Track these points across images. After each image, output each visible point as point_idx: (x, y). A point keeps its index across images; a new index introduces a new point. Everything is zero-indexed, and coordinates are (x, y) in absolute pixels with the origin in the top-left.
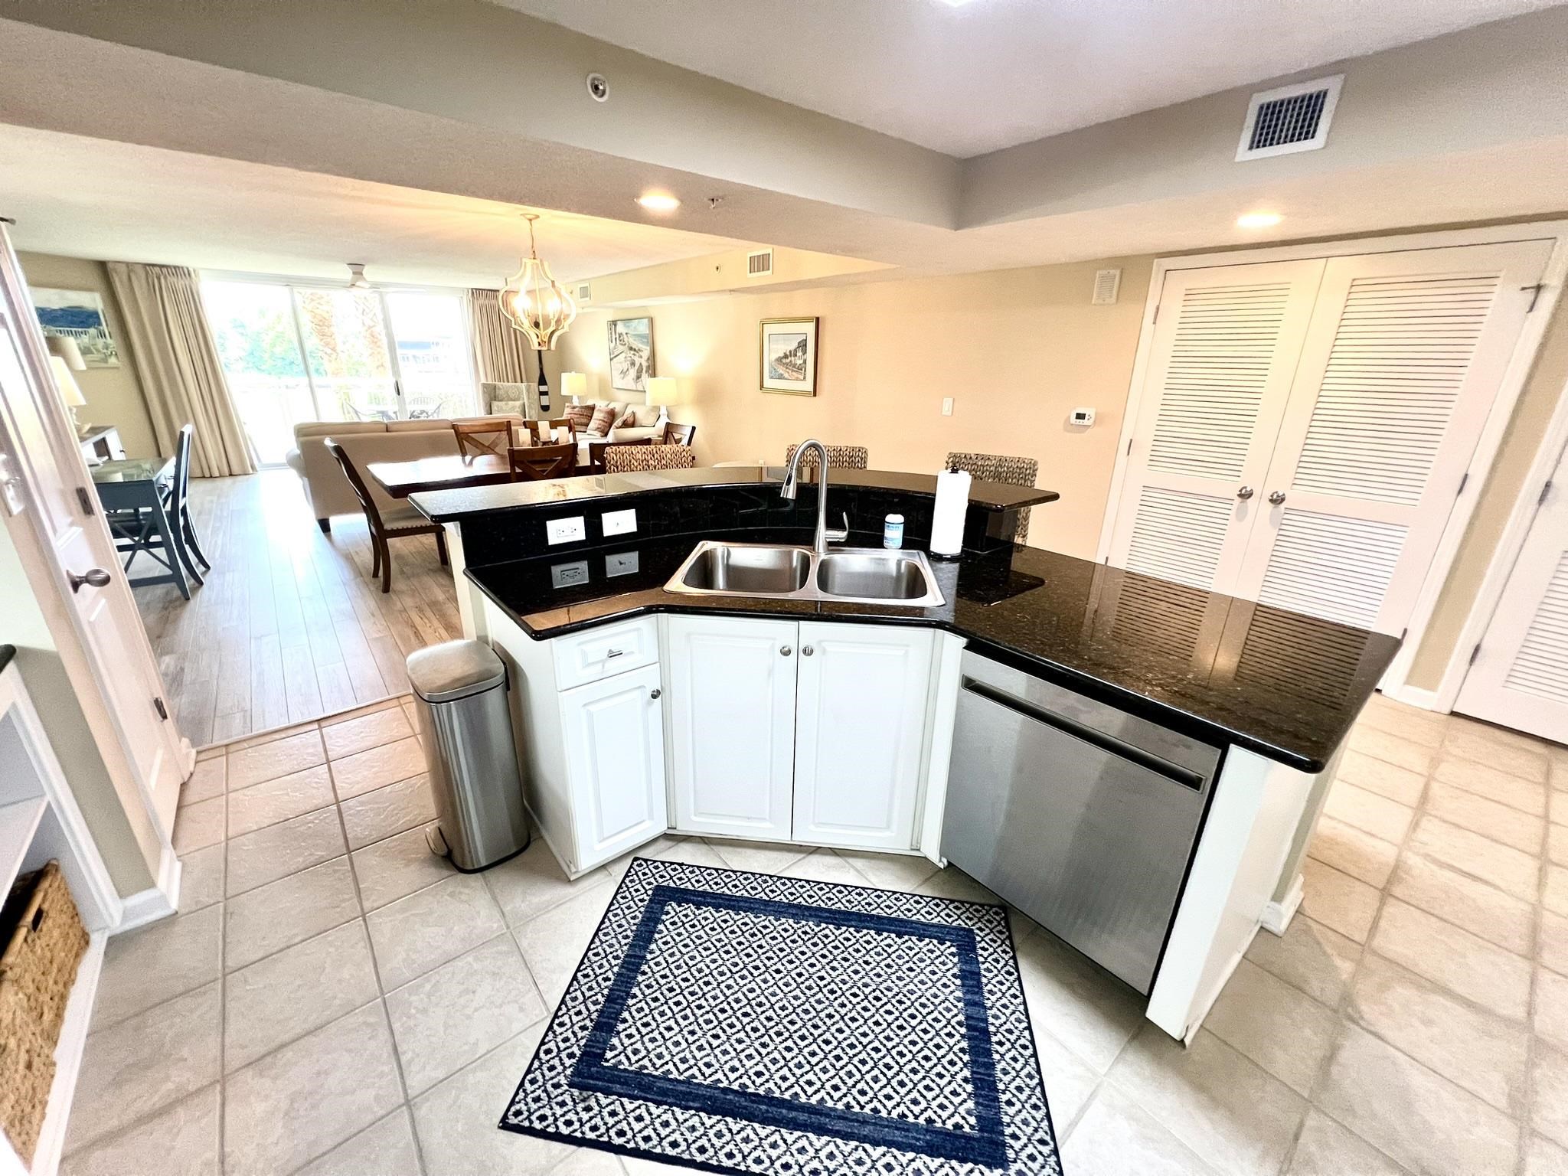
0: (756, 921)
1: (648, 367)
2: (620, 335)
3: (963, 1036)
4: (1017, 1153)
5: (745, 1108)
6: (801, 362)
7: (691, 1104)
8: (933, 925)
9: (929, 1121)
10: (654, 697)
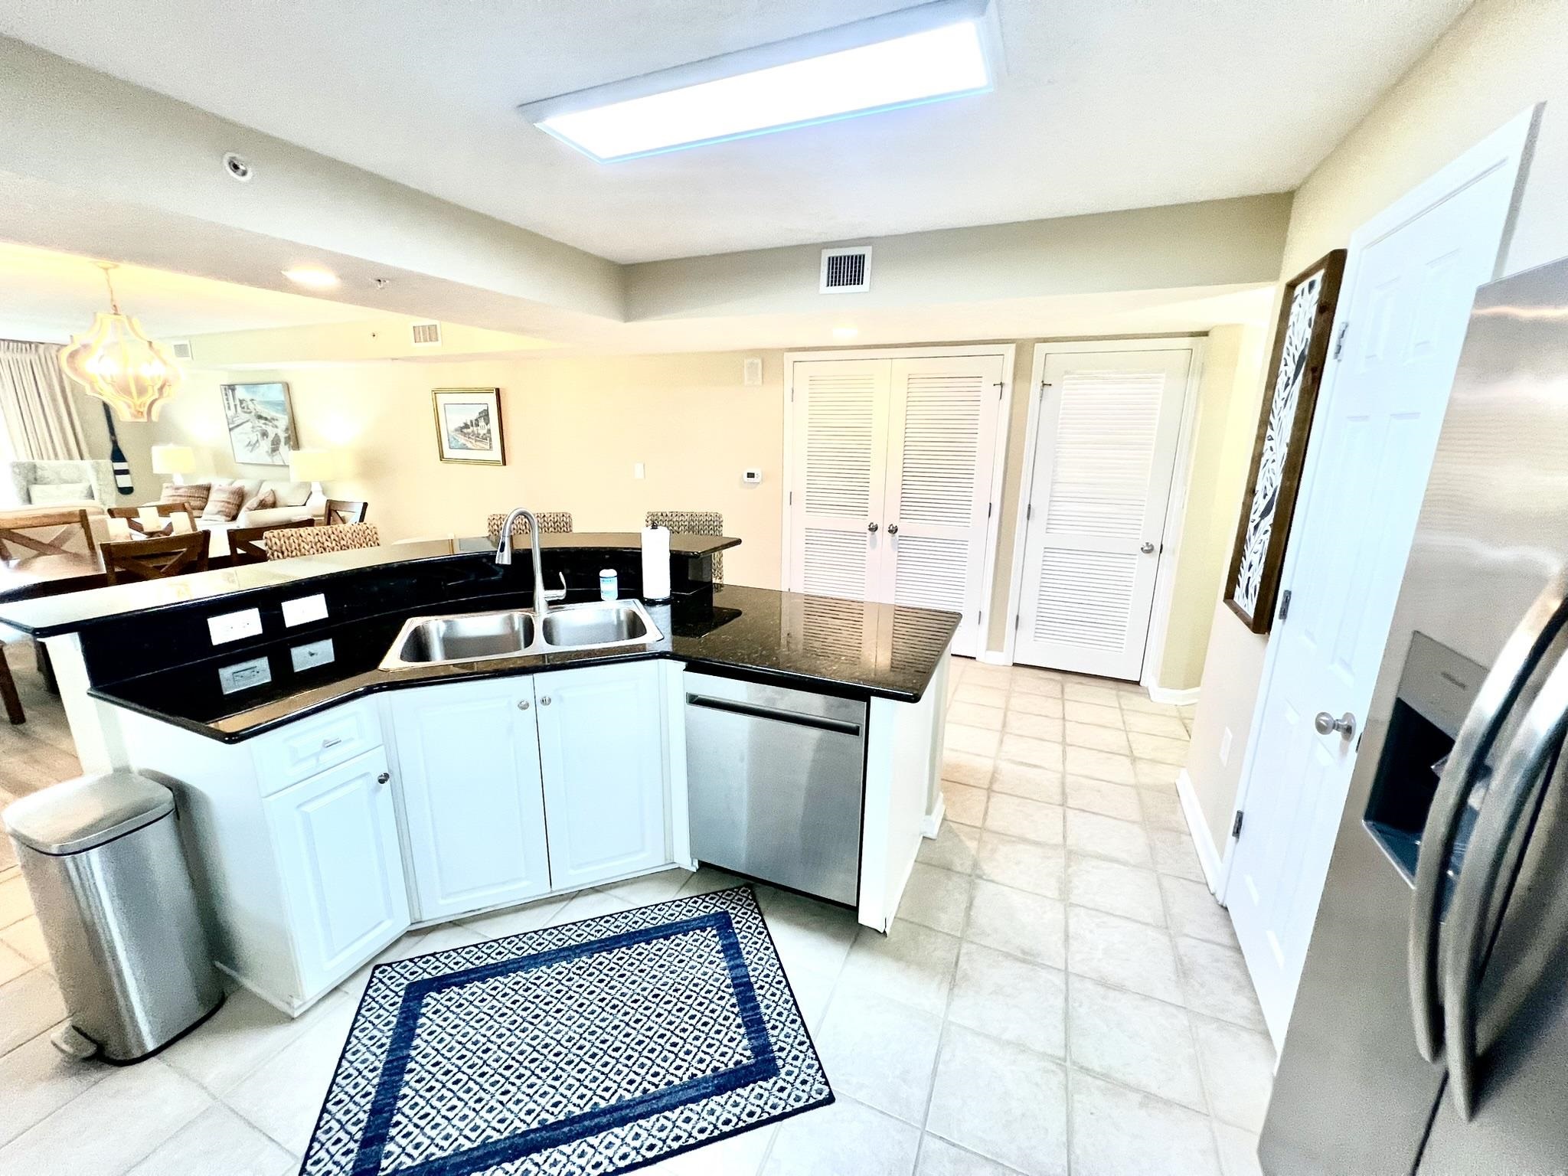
0: (527, 976)
1: (288, 439)
2: (241, 402)
3: (731, 995)
4: (784, 1060)
5: (548, 1138)
6: (485, 431)
7: (490, 1162)
8: (695, 919)
9: (716, 1069)
10: (382, 781)
